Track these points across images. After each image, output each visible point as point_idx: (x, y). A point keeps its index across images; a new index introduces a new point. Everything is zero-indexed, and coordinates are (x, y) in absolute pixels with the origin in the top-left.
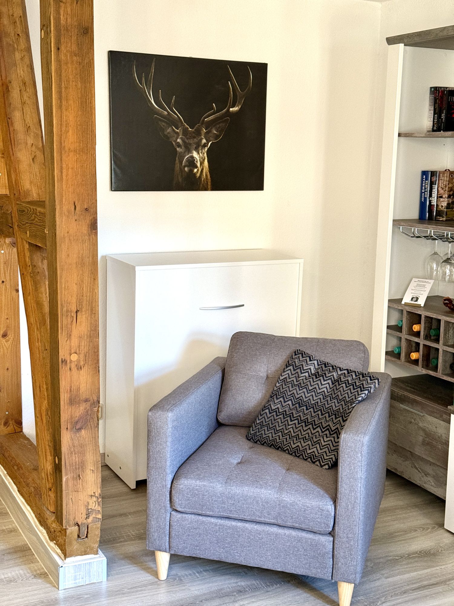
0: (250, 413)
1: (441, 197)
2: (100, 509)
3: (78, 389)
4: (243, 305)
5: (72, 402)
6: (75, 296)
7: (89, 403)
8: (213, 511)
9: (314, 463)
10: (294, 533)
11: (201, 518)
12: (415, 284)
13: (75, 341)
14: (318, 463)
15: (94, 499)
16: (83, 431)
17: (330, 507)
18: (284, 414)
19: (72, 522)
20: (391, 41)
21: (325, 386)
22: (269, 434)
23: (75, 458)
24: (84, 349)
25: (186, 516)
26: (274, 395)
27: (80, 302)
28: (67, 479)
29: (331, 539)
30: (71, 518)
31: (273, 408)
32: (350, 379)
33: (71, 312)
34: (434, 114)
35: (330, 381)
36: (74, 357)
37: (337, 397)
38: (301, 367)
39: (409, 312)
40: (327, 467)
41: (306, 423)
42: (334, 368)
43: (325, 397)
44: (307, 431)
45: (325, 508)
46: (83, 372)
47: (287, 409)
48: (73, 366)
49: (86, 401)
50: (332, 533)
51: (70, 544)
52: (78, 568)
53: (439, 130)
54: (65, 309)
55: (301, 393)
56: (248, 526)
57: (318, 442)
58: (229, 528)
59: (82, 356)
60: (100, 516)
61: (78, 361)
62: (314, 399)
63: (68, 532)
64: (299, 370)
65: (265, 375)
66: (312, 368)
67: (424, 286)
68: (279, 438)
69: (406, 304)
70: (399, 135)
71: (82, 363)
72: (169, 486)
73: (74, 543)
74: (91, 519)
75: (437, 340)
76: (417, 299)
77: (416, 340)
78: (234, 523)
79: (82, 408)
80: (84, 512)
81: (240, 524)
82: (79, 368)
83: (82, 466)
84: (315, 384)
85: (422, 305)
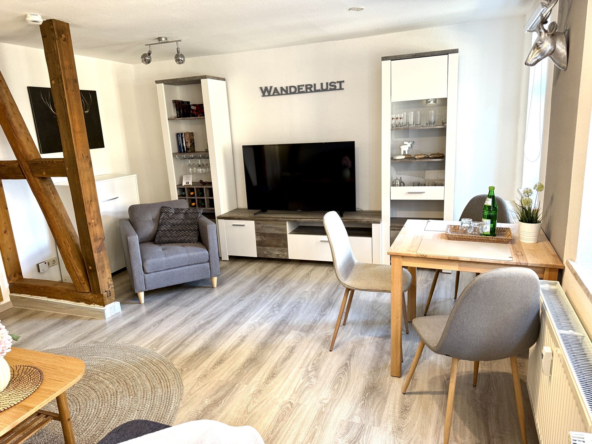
0: (150, 235)
1: (188, 143)
2: (112, 283)
3: (97, 234)
4: (118, 197)
5: (96, 240)
6: (89, 195)
7: (101, 240)
8: (163, 268)
9: (190, 242)
10: (195, 266)
11: (157, 273)
12: (185, 177)
13: (92, 214)
14: (192, 242)
15: (110, 279)
16: (101, 252)
17: (207, 252)
18: (168, 230)
19: (104, 291)
20: (157, 82)
21: (182, 216)
22: (166, 239)
23: (101, 264)
24: (96, 217)
25: (151, 274)
26: (159, 225)
27: (91, 197)
28: (99, 273)
29: (209, 263)
30: (104, 289)
31: (162, 230)
32: (191, 211)
33: (89, 201)
34: (177, 111)
35: (183, 214)
36: (93, 221)
37: (189, 218)
38: (168, 212)
39: (187, 188)
40: (196, 242)
41: (180, 231)
42: (183, 209)
43: (183, 220)
44: (182, 233)
45: (205, 253)
46: (97, 227)
47: (169, 228)
48: (93, 225)
49: (100, 239)
50: (209, 261)
51: (105, 299)
52: (111, 308)
53: (180, 117)
54: (86, 201)
55: (172, 221)
56: (177, 269)
57: (189, 235)
58: (170, 272)
59: (96, 220)
60: (113, 286)
61: (95, 222)
62: (179, 222)
63: (104, 295)
64: (168, 213)
65: (152, 219)
66: (173, 211)
67: (189, 178)
68: (171, 239)
69: (184, 185)
70: (168, 119)
71: (96, 223)
72: (142, 264)
73: (107, 299)
74: (110, 288)
75: (203, 195)
76: (188, 183)
77: (193, 198)
78: (172, 270)
79: (99, 242)
80: (107, 285)
81: (174, 270)
82: (95, 225)
83: (103, 266)
84: (176, 217)
85: (191, 185)
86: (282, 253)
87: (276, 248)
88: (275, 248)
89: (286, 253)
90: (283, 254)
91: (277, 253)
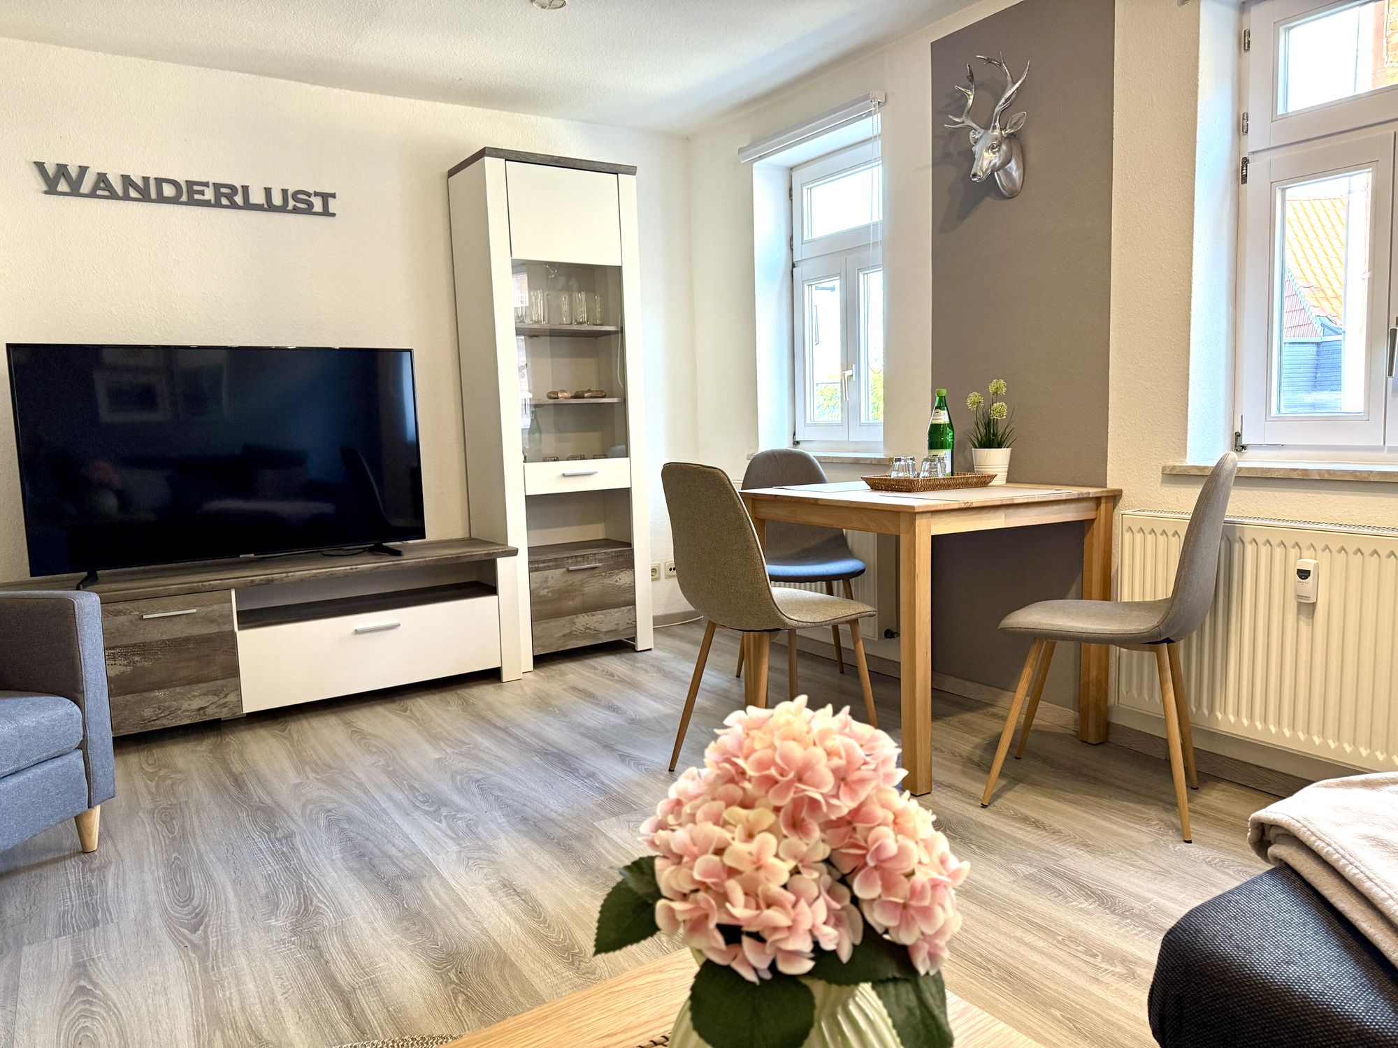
50: (83, 745)
86: (217, 698)
87: (194, 687)
88: (187, 688)
89: (232, 698)
90: (223, 701)
91: (197, 704)
